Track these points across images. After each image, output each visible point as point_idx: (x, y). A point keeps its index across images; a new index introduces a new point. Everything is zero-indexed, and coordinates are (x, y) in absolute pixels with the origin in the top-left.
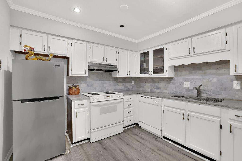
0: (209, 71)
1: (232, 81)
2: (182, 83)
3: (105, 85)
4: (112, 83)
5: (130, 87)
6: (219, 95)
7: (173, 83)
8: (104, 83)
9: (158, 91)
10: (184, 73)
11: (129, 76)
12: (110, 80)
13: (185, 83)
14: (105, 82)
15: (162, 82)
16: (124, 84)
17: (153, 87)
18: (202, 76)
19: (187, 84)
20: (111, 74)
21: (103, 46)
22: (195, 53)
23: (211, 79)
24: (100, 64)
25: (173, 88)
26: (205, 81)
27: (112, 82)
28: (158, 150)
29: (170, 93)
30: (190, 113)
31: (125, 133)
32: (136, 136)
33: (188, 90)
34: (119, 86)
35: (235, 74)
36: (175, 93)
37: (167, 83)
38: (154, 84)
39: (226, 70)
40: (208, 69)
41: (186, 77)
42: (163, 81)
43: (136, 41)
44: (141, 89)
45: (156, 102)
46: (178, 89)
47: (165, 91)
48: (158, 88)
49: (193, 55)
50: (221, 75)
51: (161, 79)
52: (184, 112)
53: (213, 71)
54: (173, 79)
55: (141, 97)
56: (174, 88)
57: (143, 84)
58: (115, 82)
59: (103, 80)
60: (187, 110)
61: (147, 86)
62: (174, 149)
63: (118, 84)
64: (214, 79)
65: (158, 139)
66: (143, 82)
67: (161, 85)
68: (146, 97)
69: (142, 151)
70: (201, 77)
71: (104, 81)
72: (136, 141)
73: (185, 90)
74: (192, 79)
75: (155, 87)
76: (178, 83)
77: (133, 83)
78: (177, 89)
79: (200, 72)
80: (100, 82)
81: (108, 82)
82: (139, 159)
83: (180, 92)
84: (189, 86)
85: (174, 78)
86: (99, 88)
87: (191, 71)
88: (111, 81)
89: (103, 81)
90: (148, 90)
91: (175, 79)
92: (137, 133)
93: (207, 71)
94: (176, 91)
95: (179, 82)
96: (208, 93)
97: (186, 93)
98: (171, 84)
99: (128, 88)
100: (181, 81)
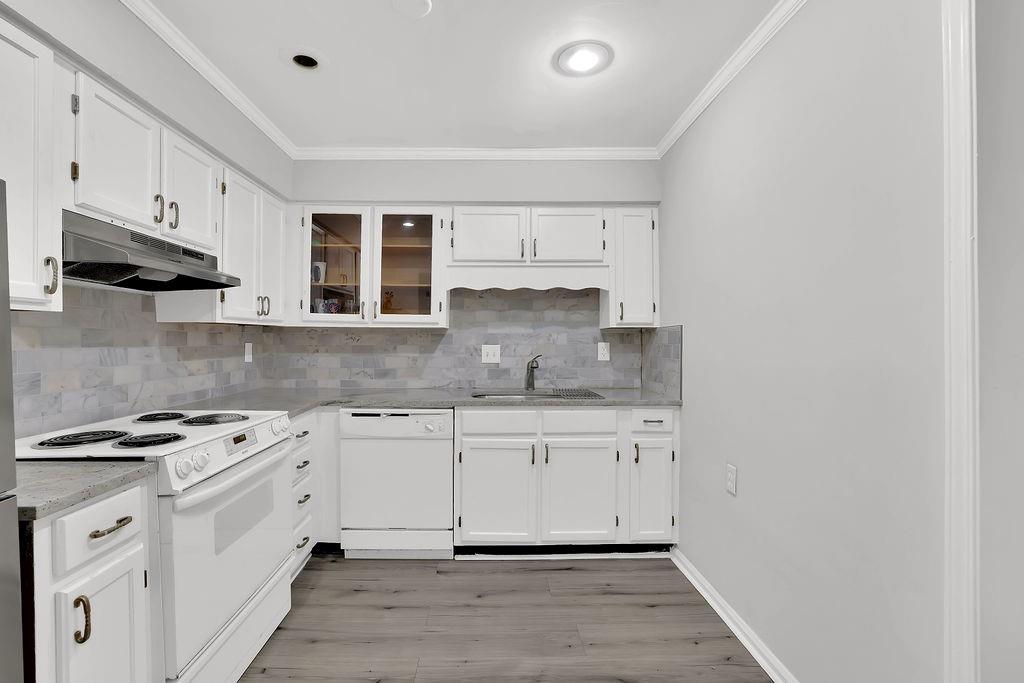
0: (550, 314)
1: (596, 342)
2: (476, 349)
3: (123, 375)
4: (157, 360)
5: (238, 378)
6: (572, 381)
7: (444, 352)
8: (112, 365)
9: (381, 384)
10: (482, 315)
11: (263, 321)
12: (145, 343)
13: (485, 348)
14: (119, 351)
15: (398, 347)
16: (212, 364)
17: (355, 370)
18: (533, 327)
19: (491, 354)
20: (149, 306)
21: (154, 124)
22: (537, 258)
23: (555, 336)
24: (137, 237)
25: (444, 371)
26: (541, 342)
27: (157, 355)
28: (479, 597)
29: (435, 388)
30: (547, 440)
31: (302, 611)
32: (361, 595)
33: (496, 371)
34: (191, 374)
35: (618, 324)
36: (451, 386)
37: (421, 353)
38: (360, 359)
39: (585, 312)
40: (548, 308)
41: (491, 331)
42: (404, 342)
43: (295, 152)
44: (288, 383)
45: (430, 427)
46: (463, 370)
47: (414, 384)
48: (383, 374)
49: (528, 263)
50: (575, 325)
51: (397, 335)
52: (533, 440)
53: (558, 314)
54: (443, 335)
55: (354, 415)
56: (448, 369)
57: (302, 361)
58: (172, 352)
59: (110, 344)
60: (539, 434)
61: (326, 370)
62: (508, 572)
63: (186, 363)
64: (562, 337)
65: (441, 566)
66: (303, 349)
67: (398, 360)
68: (379, 415)
69: (439, 628)
70: (531, 331)
71: (112, 349)
72: (387, 613)
73: (485, 374)
74: (507, 336)
75: (370, 371)
76: (463, 350)
77: (248, 358)
78: (459, 370)
79: (530, 314)
80: (92, 354)
81: (134, 352)
82: (466, 659)
83: (470, 382)
84: (497, 360)
85: (448, 332)
86: (86, 397)
87: (504, 310)
88: (153, 348)
89: (105, 350)
90: (330, 384)
91: (452, 335)
92: (356, 585)
93: (546, 312)
94: (457, 378)
95: (467, 349)
96: (548, 375)
97: (490, 381)
98: (438, 353)
99: (232, 383)
100: (472, 342)
